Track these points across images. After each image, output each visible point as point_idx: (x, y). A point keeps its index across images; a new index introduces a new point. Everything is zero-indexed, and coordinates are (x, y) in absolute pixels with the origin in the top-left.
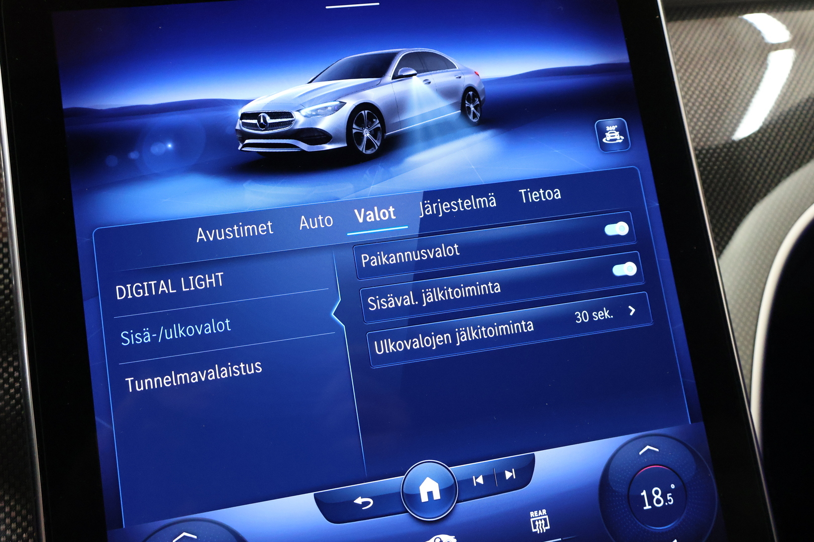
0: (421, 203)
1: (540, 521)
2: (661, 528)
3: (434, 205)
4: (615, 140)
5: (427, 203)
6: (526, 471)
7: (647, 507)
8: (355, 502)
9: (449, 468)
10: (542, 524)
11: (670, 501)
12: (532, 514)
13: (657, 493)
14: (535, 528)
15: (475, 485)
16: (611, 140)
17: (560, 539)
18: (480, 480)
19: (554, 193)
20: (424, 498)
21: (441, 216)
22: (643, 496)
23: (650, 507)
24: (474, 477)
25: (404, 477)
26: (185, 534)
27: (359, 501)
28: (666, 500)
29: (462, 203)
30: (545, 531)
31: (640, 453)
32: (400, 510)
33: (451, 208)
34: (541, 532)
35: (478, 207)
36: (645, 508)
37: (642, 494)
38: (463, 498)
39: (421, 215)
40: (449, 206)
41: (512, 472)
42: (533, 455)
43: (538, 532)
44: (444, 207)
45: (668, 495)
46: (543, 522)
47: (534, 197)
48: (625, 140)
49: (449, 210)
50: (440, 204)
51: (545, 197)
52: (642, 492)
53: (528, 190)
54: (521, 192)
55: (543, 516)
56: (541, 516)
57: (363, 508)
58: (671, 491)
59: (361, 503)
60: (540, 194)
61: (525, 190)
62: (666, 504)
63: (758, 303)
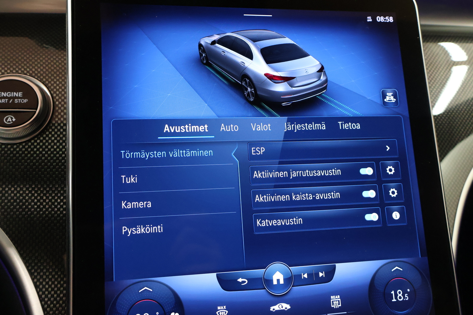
0: (286, 123)
1: (336, 301)
2: (400, 312)
3: (293, 125)
4: (391, 100)
5: (289, 124)
6: (330, 273)
7: (394, 300)
8: (238, 280)
9: (290, 268)
10: (337, 303)
11: (407, 298)
12: (332, 297)
13: (400, 293)
14: (333, 305)
15: (303, 278)
16: (389, 100)
17: (346, 313)
18: (306, 276)
19: (356, 126)
20: (275, 282)
21: (296, 131)
22: (392, 294)
23: (396, 300)
24: (302, 274)
25: (265, 269)
26: (146, 288)
27: (240, 280)
28: (404, 297)
29: (308, 126)
30: (338, 307)
31: (392, 270)
32: (262, 287)
33: (301, 127)
34: (336, 307)
35: (316, 129)
36: (393, 300)
37: (392, 293)
38: (295, 284)
39: (285, 130)
40: (300, 127)
41: (323, 273)
42: (335, 266)
43: (335, 308)
44: (298, 127)
45: (406, 295)
46: (338, 302)
47: (346, 126)
48: (396, 101)
49: (300, 129)
50: (295, 125)
51: (351, 127)
52: (392, 291)
53: (343, 122)
54: (339, 123)
55: (338, 299)
56: (337, 299)
57: (242, 284)
58: (407, 292)
59: (241, 282)
60: (349, 125)
61: (341, 122)
62: (404, 299)
63: (458, 198)
